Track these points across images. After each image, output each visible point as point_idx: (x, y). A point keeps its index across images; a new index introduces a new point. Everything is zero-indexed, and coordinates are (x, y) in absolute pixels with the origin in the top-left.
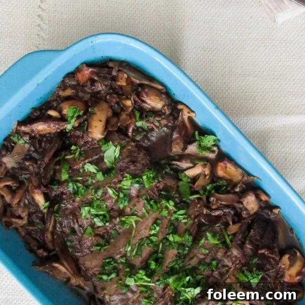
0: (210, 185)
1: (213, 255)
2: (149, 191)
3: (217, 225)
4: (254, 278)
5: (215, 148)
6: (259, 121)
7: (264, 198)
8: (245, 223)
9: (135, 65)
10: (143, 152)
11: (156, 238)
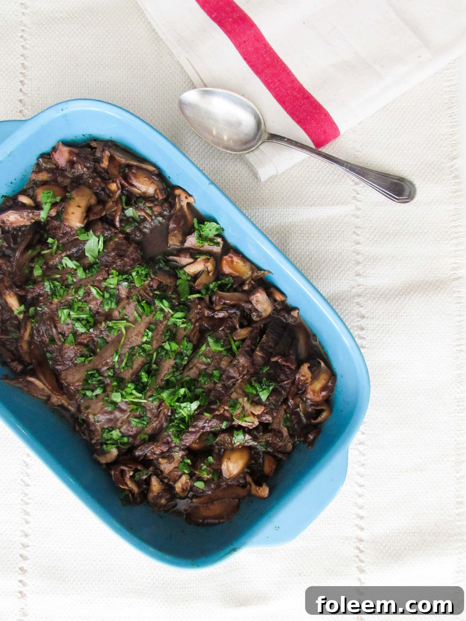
0: (214, 283)
1: (216, 364)
2: (141, 291)
3: (220, 329)
4: (263, 390)
5: (219, 240)
6: (277, 213)
7: (279, 297)
8: (257, 328)
9: (123, 144)
10: (134, 245)
11: (149, 346)
